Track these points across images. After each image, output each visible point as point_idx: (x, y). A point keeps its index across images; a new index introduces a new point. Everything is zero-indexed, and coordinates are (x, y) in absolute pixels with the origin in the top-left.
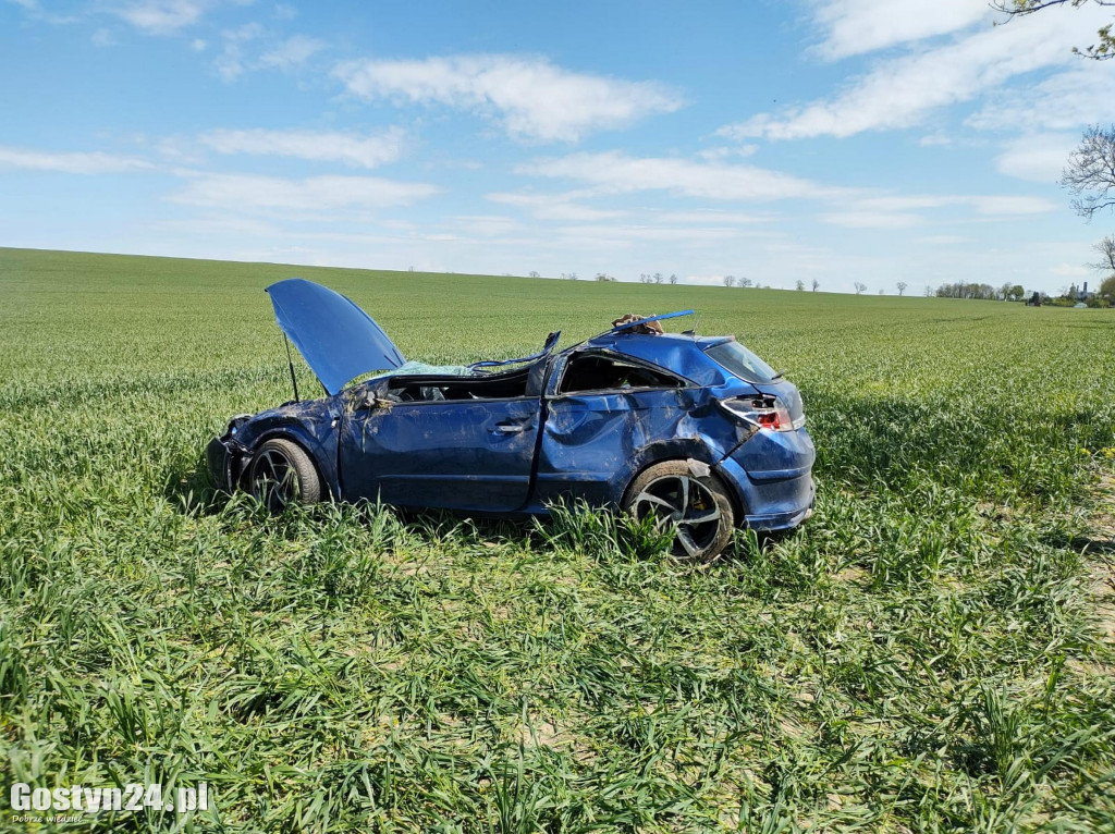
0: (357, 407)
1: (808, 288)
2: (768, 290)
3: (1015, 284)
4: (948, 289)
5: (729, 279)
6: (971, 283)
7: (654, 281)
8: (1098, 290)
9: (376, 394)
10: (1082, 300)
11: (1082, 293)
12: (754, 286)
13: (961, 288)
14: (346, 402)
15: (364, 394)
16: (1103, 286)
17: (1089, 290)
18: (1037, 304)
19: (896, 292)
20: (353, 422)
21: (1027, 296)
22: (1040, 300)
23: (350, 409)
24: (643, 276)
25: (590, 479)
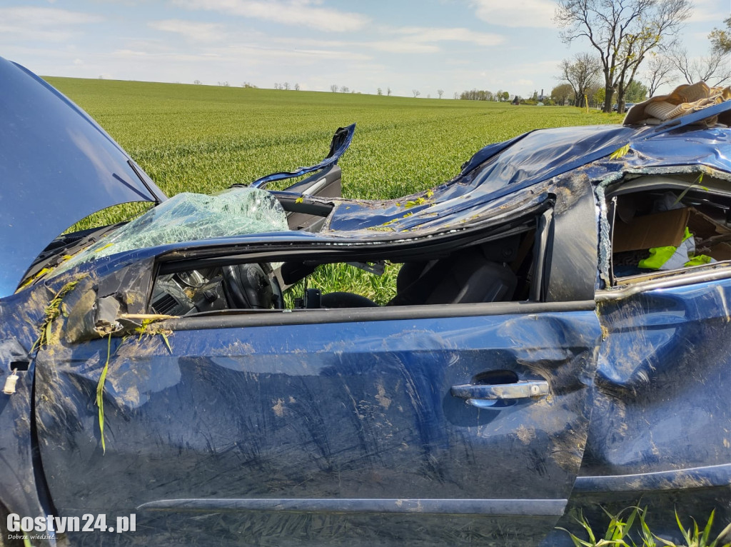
0: (72, 336)
1: (385, 93)
2: (359, 95)
3: (504, 91)
4: (467, 94)
5: (334, 87)
6: (480, 90)
7: (284, 88)
8: (550, 95)
9: (121, 299)
10: (541, 101)
11: (540, 96)
12: (350, 92)
13: (474, 93)
14: (42, 321)
15: (88, 300)
16: (552, 92)
17: (544, 95)
18: (517, 104)
19: (437, 97)
20: (65, 375)
21: (512, 98)
22: (519, 101)
23: (53, 338)
24: (276, 84)
25: (694, 483)
